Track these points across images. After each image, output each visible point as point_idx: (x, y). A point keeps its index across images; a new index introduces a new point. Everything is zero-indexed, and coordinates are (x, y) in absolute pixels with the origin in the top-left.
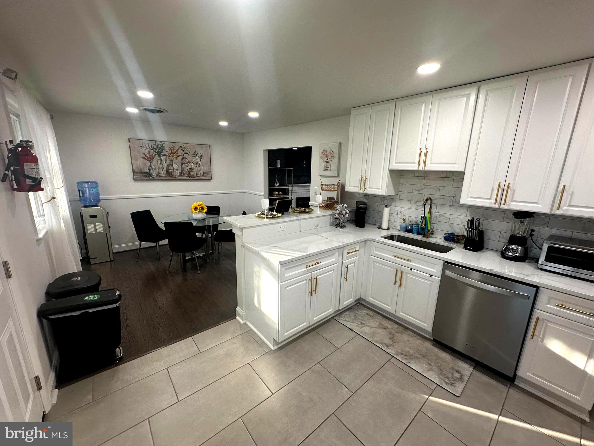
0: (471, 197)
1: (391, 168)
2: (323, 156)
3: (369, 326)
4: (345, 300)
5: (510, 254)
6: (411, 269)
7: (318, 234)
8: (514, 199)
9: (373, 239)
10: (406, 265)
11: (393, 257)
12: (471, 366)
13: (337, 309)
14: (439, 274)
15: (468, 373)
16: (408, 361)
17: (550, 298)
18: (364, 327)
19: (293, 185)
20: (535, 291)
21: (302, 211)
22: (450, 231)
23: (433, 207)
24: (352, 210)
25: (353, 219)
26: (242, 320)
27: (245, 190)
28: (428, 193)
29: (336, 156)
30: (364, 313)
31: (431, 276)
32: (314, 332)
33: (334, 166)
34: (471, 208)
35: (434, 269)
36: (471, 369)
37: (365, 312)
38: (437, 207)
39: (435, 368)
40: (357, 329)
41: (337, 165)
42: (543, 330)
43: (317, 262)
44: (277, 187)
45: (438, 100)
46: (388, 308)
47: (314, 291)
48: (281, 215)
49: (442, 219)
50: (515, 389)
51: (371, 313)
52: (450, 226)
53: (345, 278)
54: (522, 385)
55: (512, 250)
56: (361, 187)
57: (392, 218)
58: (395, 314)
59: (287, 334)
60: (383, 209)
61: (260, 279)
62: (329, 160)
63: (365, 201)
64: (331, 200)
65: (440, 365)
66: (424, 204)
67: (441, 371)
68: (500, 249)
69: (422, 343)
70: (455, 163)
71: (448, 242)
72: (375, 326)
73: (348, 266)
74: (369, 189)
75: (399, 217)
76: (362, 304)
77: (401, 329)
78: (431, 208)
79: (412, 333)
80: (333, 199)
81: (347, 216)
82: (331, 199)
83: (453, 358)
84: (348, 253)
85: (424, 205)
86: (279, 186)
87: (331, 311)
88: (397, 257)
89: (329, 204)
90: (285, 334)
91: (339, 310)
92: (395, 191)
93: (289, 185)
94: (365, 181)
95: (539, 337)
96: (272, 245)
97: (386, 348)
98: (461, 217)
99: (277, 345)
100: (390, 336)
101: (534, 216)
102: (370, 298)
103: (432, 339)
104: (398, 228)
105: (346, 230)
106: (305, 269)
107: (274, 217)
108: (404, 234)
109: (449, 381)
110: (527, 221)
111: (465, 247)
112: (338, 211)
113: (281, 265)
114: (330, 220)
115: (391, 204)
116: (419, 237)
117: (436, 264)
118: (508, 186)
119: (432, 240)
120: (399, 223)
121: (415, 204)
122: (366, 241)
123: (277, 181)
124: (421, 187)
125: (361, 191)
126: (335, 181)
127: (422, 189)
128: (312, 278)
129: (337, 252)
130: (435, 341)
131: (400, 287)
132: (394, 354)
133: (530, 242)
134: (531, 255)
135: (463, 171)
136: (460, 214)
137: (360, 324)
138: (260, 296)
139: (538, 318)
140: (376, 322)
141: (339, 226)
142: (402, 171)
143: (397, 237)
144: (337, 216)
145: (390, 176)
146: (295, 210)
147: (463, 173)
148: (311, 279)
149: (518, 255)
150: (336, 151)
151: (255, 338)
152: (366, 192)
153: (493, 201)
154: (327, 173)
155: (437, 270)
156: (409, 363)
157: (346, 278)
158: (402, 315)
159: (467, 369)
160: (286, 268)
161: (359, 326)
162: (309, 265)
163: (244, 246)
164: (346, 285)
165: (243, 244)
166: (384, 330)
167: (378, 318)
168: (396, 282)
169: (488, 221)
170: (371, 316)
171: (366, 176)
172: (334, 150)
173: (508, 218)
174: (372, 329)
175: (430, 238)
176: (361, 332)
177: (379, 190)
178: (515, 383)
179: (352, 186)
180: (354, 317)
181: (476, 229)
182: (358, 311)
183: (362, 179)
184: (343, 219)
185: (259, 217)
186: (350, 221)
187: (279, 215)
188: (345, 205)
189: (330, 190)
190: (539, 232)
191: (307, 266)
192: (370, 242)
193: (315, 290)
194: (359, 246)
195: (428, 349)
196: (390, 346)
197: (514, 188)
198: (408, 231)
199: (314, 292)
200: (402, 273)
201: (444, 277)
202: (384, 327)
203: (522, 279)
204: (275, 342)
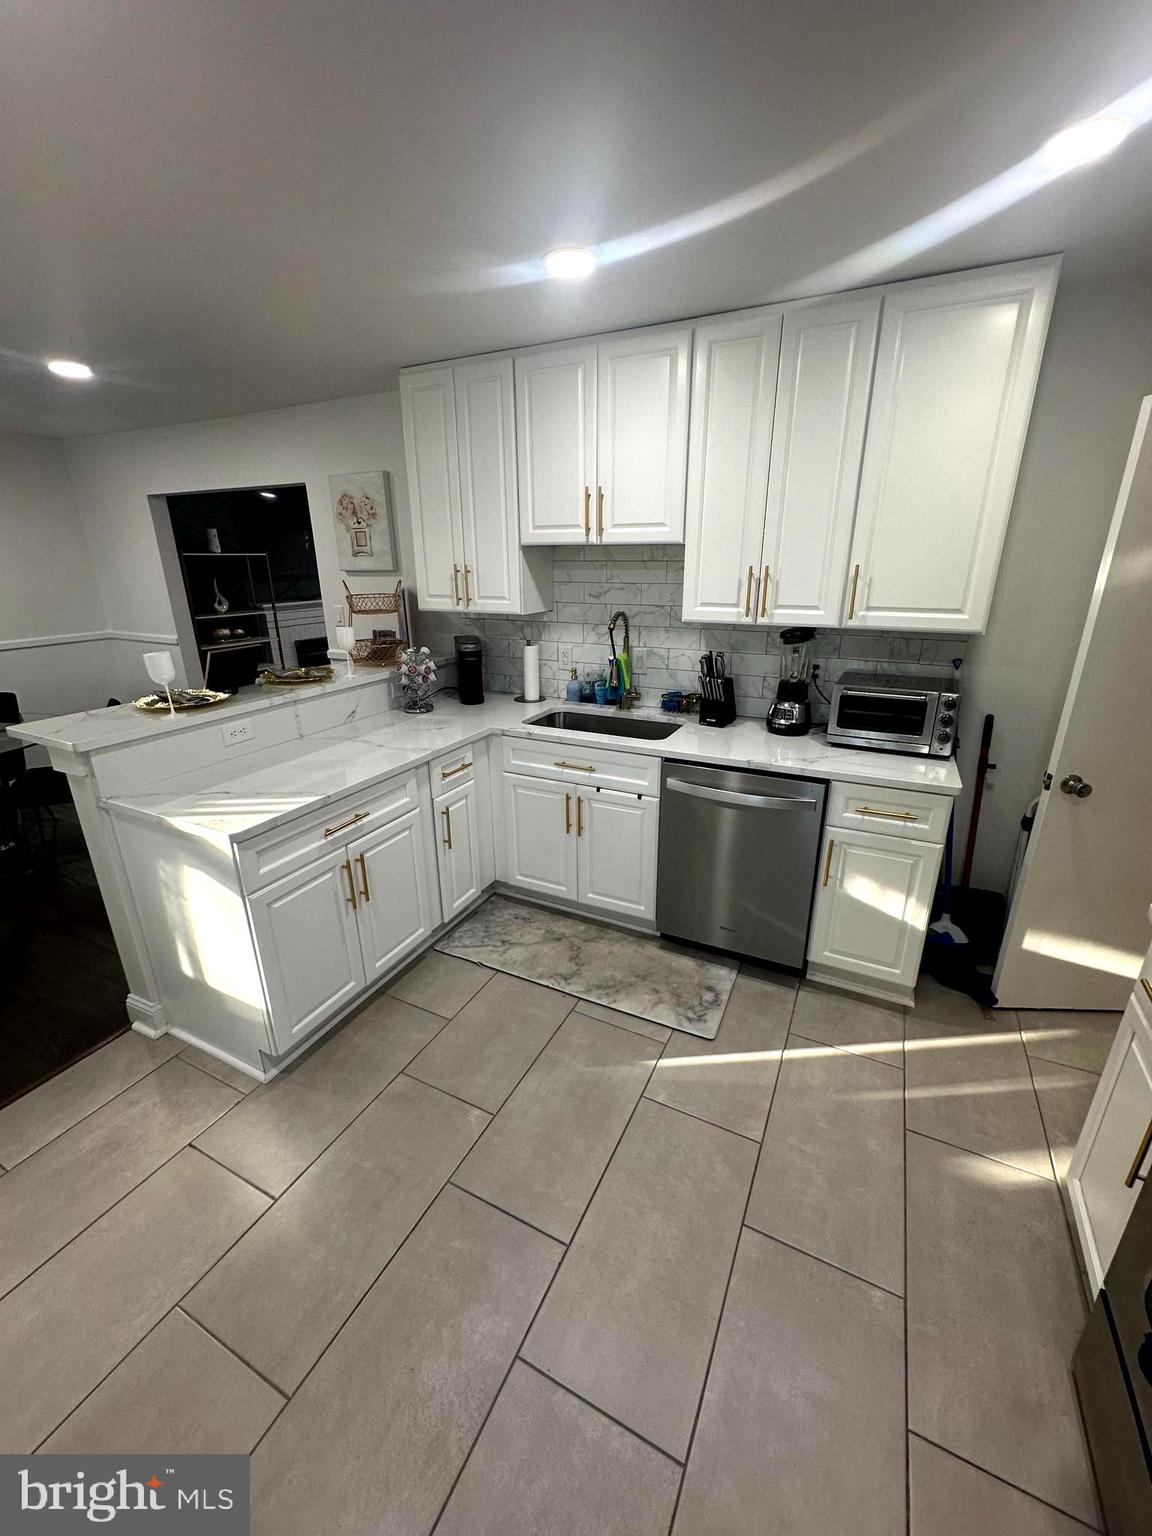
0: (703, 604)
1: (528, 540)
2: (343, 512)
3: (522, 944)
4: (456, 897)
5: (783, 722)
6: (598, 790)
7: (357, 737)
8: (779, 603)
9: (503, 731)
10: (586, 782)
11: (556, 768)
12: (733, 968)
13: (438, 923)
14: (656, 789)
15: (728, 986)
16: (612, 999)
17: (848, 799)
18: (509, 949)
19: (276, 605)
20: (823, 791)
21: (300, 678)
22: (671, 686)
23: (633, 636)
24: (447, 660)
25: (454, 683)
26: (155, 1027)
27: (110, 631)
28: (618, 601)
29: (382, 511)
30: (507, 917)
31: (640, 797)
32: (382, 999)
33: (379, 542)
34: (707, 628)
35: (644, 779)
36: (733, 975)
37: (508, 912)
38: (640, 633)
39: (667, 996)
40: (492, 958)
41: (387, 537)
42: (841, 863)
43: (357, 816)
44: (225, 613)
45: (611, 359)
46: (561, 890)
47: (361, 893)
48: (227, 695)
49: (655, 662)
50: (806, 988)
51: (524, 912)
52: (672, 677)
53: (445, 841)
54: (818, 977)
55: (786, 714)
56: (457, 595)
57: (546, 669)
58: (575, 899)
59: (299, 1029)
60: (523, 651)
61: (185, 899)
62: (363, 524)
63: (477, 633)
64: (383, 639)
65: (675, 986)
66: (609, 628)
67: (678, 1000)
68: (765, 715)
69: (640, 949)
70: (662, 524)
71: (671, 713)
72: (538, 939)
73: (447, 809)
74: (480, 601)
75: (562, 667)
76: (500, 895)
77: (594, 931)
78: (627, 637)
79: (617, 935)
80: (391, 634)
81: (432, 677)
82: (383, 636)
83: (700, 962)
84: (445, 776)
85: (611, 630)
86: (229, 611)
87: (422, 932)
88: (563, 765)
89: (379, 651)
90: (295, 1030)
91: (443, 926)
92: (545, 602)
93: (264, 606)
94: (466, 579)
95: (836, 878)
96: (205, 792)
97: (563, 983)
98: (690, 653)
99: (277, 1064)
100: (571, 953)
101: (816, 636)
102: (519, 877)
103: (659, 934)
104: (564, 695)
105: (435, 717)
106: (323, 841)
107: (202, 704)
108: (578, 707)
109: (695, 1013)
110: (804, 647)
111: (703, 721)
112: (404, 668)
113: (238, 844)
114: (390, 694)
115: (540, 635)
116: (610, 711)
117: (646, 769)
118: (767, 574)
119: (637, 714)
120: (563, 683)
121: (593, 629)
122: (487, 738)
123: (219, 596)
124: (602, 587)
125: (461, 608)
126: (388, 585)
127: (605, 593)
128: (348, 862)
129: (411, 778)
130: (664, 936)
131: (579, 835)
132: (582, 992)
133: (812, 691)
134: (816, 719)
135: (682, 542)
136: (687, 646)
137: (499, 944)
138: (194, 944)
139: (832, 842)
140: (539, 929)
141: (414, 709)
142: (554, 548)
143: (562, 716)
144: (404, 681)
145: (525, 564)
146: (279, 677)
147: (681, 547)
148: (345, 864)
149: (794, 722)
150: (379, 497)
151: (204, 1066)
152: (474, 608)
153: (743, 610)
154: (364, 563)
155: (648, 781)
156: (615, 1001)
157: (449, 842)
158: (591, 898)
159: (723, 977)
160: (258, 849)
161: (498, 951)
162: (331, 826)
163: (107, 811)
164: (451, 860)
165: (101, 804)
166: (556, 944)
167: (541, 921)
168: (569, 826)
169: (741, 657)
170: (524, 919)
171: (466, 567)
172: (372, 493)
173: (775, 646)
174: (531, 948)
175: (633, 710)
176: (505, 964)
177: (504, 602)
178: (808, 977)
179: (435, 597)
180: (485, 932)
181: (718, 678)
182: (493, 915)
183: (459, 573)
184: (424, 687)
185: (150, 710)
186: (445, 691)
187: (222, 696)
188: (425, 650)
189: (375, 612)
190: (826, 669)
191: (328, 830)
192: (498, 738)
193: (363, 890)
194: (471, 753)
195: (651, 959)
196: (571, 977)
197: (778, 578)
198: (587, 698)
199: (363, 897)
200: (580, 801)
201: (667, 796)
202: (555, 936)
203: (802, 769)
204: (267, 1060)
